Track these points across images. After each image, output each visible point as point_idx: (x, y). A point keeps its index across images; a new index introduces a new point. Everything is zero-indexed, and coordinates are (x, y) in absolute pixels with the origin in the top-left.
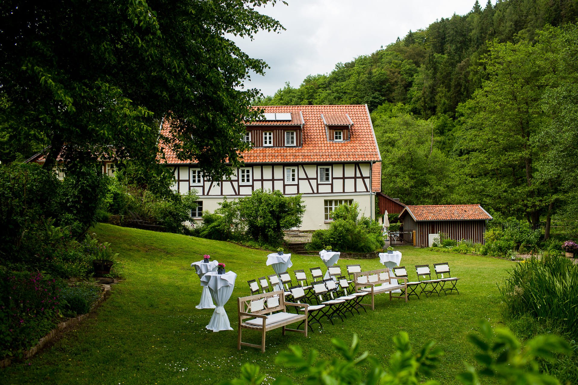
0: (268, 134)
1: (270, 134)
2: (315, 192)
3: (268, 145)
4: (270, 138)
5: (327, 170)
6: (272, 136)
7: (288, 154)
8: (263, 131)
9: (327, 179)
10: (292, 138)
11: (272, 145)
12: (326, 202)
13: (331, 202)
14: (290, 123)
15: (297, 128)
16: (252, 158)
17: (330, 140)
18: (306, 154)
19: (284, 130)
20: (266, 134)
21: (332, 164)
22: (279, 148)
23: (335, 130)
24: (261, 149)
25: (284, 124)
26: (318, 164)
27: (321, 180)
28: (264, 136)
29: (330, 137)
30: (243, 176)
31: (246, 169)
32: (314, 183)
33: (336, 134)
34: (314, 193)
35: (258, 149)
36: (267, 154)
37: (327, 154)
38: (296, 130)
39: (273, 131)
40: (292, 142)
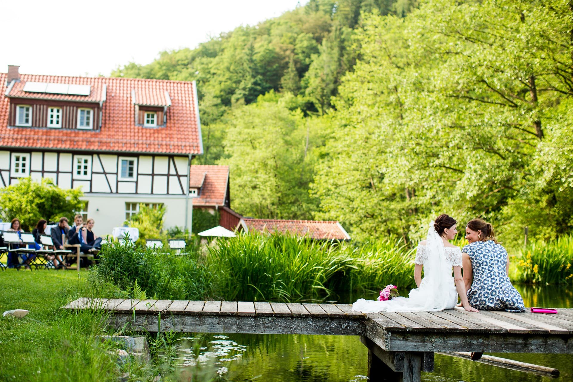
0: (55, 110)
1: (58, 111)
2: (114, 190)
3: (54, 125)
4: (58, 117)
5: (131, 163)
6: (60, 114)
7: (81, 139)
8: (48, 106)
9: (131, 175)
10: (88, 118)
11: (59, 126)
12: (128, 205)
13: (134, 205)
14: (86, 99)
15: (95, 105)
16: (31, 141)
17: (139, 123)
18: (104, 140)
19: (78, 107)
20: (52, 111)
21: (137, 155)
22: (69, 131)
23: (146, 111)
24: (45, 130)
25: (78, 99)
26: (119, 154)
27: (123, 175)
28: (50, 113)
29: (139, 120)
30: (17, 165)
31: (21, 155)
32: (112, 179)
33: (148, 116)
34: (112, 192)
35: (41, 130)
36: (52, 138)
37: (132, 141)
38: (93, 108)
39: (62, 106)
40: (88, 124)
